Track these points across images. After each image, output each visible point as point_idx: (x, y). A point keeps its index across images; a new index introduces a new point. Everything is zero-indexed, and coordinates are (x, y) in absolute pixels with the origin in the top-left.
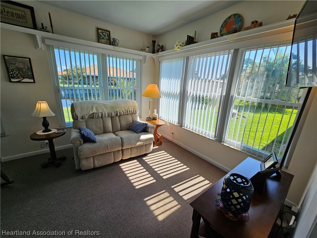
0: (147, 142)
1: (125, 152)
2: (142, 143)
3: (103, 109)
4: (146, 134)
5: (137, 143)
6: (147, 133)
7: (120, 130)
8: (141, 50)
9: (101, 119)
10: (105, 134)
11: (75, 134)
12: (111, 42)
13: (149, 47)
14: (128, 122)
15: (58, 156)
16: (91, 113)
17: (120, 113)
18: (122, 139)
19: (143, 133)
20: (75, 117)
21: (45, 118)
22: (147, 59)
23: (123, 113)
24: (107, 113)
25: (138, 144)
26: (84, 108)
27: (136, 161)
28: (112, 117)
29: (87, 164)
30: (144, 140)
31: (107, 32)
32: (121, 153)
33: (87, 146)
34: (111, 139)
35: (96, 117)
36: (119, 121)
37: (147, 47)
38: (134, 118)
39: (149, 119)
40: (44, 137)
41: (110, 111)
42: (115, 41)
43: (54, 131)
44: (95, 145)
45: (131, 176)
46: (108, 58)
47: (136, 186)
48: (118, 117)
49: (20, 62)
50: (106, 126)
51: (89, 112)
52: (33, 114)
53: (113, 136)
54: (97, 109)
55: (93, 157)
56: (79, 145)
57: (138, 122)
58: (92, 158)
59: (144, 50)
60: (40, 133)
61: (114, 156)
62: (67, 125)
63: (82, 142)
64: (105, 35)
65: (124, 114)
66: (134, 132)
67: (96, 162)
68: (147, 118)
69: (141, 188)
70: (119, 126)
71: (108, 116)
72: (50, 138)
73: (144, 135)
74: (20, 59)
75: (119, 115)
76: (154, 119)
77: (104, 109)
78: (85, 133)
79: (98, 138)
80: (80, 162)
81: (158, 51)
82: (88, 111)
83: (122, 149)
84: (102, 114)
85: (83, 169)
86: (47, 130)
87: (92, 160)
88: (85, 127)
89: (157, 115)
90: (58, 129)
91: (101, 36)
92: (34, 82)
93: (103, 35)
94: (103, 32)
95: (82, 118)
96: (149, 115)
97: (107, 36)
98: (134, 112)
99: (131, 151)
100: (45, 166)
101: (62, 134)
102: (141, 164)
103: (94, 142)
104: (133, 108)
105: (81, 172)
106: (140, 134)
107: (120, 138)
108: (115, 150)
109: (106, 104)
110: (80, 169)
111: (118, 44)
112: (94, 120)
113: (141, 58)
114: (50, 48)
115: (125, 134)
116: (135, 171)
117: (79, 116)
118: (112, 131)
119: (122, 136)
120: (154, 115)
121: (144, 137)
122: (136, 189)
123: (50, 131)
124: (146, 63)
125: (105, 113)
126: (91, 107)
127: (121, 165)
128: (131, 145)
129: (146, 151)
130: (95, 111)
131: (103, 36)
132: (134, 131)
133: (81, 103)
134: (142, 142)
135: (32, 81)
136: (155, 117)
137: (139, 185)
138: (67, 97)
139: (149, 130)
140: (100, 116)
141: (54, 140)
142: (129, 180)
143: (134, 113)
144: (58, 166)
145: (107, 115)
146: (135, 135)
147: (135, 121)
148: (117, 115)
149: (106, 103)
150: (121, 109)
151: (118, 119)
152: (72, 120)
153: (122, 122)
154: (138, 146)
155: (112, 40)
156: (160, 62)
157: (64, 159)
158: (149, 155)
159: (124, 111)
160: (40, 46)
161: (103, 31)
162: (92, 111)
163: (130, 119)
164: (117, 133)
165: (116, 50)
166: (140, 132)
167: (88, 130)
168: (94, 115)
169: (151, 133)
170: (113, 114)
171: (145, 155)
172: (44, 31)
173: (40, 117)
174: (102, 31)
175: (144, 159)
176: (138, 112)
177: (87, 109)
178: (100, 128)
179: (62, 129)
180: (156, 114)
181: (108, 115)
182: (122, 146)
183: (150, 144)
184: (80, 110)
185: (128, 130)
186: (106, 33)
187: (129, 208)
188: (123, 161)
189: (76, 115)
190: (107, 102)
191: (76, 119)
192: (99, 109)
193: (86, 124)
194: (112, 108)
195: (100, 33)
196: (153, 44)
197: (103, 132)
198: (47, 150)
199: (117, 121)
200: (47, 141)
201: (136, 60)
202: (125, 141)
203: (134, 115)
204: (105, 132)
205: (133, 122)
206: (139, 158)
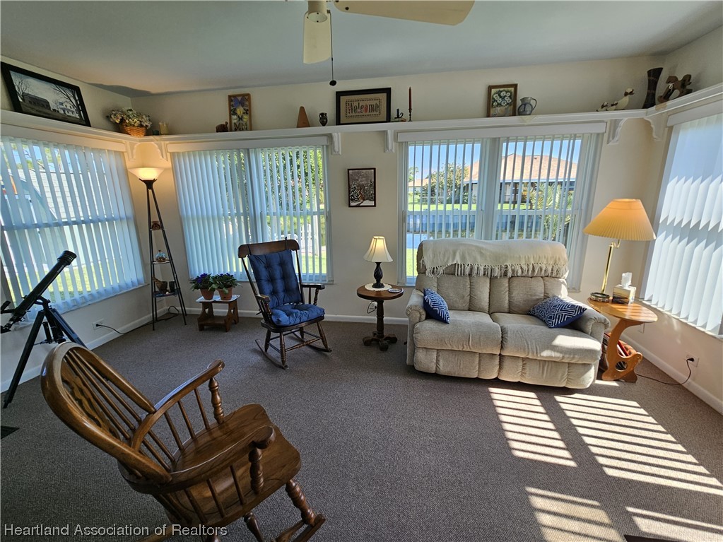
0: (573, 358)
1: (507, 363)
2: (558, 355)
3: (475, 259)
4: (574, 336)
5: (543, 350)
6: (579, 333)
7: (506, 310)
8: (603, 107)
9: (468, 278)
10: (471, 313)
11: (415, 299)
12: (517, 107)
13: (631, 93)
14: (531, 295)
15: (386, 334)
16: (450, 264)
17: (513, 271)
18: (503, 331)
19: (566, 330)
20: (421, 269)
21: (378, 264)
22: (619, 129)
23: (522, 272)
24: (482, 268)
25: (546, 354)
26: (440, 253)
27: (532, 395)
28: (492, 279)
29: (426, 361)
30: (567, 348)
31: (510, 89)
32: (497, 361)
33: (430, 325)
34: (478, 325)
35: (459, 273)
36: (507, 289)
37: (626, 94)
38: (550, 287)
39: (599, 299)
40: (373, 295)
41: (489, 263)
42: (525, 105)
43: (387, 288)
44: (444, 327)
45: (510, 423)
46: (505, 144)
47: (516, 449)
48: (507, 280)
49: (363, 176)
50: (475, 295)
51: (447, 261)
52: (365, 257)
53: (486, 319)
54: (463, 258)
55: (438, 350)
56: (418, 320)
57: (558, 299)
58: (436, 353)
59: (612, 105)
60: (369, 287)
61: (479, 364)
62: (408, 281)
63: (424, 317)
64: (505, 96)
65: (524, 274)
66: (541, 322)
67: (441, 363)
68: (593, 294)
69: (528, 459)
70: (507, 302)
71: (484, 274)
72: (380, 299)
73: (569, 336)
74: (364, 171)
75: (510, 274)
76: (620, 300)
77: (478, 257)
78: (430, 300)
79: (452, 316)
80: (414, 353)
81: (666, 97)
82: (445, 260)
83: (500, 355)
84: (472, 269)
85: (417, 368)
86: (378, 285)
87: (434, 355)
88: (434, 290)
89: (633, 290)
90: (393, 287)
91: (495, 101)
92: (375, 206)
93: (500, 97)
94: (501, 92)
95: (433, 273)
96: (604, 285)
97: (510, 97)
98: (552, 273)
99: (524, 365)
100: (367, 343)
101: (396, 295)
102: (545, 408)
103: (442, 320)
104: (552, 262)
105: (413, 371)
106: (556, 330)
107: (501, 327)
108: (484, 352)
109: (482, 248)
110: (413, 366)
111: (533, 109)
112: (453, 279)
113: (600, 128)
114: (403, 146)
115: (514, 323)
116: (524, 418)
117: (429, 266)
118: (487, 308)
119: (505, 326)
120: (621, 288)
121: (566, 340)
122: (513, 456)
123: (382, 286)
124: (616, 139)
125: (478, 268)
126: (451, 252)
127: (492, 390)
128: (524, 350)
129: (569, 380)
130: (458, 260)
131: (499, 100)
132: (542, 320)
133: (435, 242)
134: (558, 351)
135: (372, 203)
136: (623, 294)
137: (523, 451)
138: (424, 230)
139: (589, 327)
140: (467, 273)
141: (385, 303)
142: (503, 429)
143: (553, 275)
144: (384, 349)
145: (482, 273)
146: (540, 329)
147: (550, 295)
148: (505, 275)
149: (484, 246)
150: (518, 263)
151: (507, 285)
152: (416, 274)
153: (514, 294)
154: (545, 361)
155: (519, 103)
156: (671, 128)
157: (393, 340)
158: (576, 395)
159: (525, 268)
160: (390, 147)
161: (502, 89)
162: (453, 261)
163: (538, 288)
164: (497, 315)
165: (525, 124)
166: (558, 326)
167: (438, 297)
168: (455, 269)
169: (593, 335)
170: (497, 273)
171: (566, 391)
172: (398, 121)
173: (373, 261)
174: (498, 90)
175: (558, 398)
176: (566, 276)
177: (444, 255)
178: (464, 297)
179: (400, 288)
180: (627, 288)
181: (485, 272)
182: (502, 347)
183: (587, 367)
184: (431, 256)
185: (529, 314)
186: (507, 92)
187: (486, 484)
188: (498, 383)
189: (423, 265)
190: (487, 243)
191: (422, 272)
192: (467, 257)
193: (438, 285)
194: (497, 257)
195: (494, 96)
196: (649, 81)
197: (467, 308)
198: (373, 318)
199: (502, 289)
200: (376, 303)
201: (582, 137)
202: (509, 335)
203: (552, 280)
204: (472, 307)
205: (546, 296)
206: (546, 392)
